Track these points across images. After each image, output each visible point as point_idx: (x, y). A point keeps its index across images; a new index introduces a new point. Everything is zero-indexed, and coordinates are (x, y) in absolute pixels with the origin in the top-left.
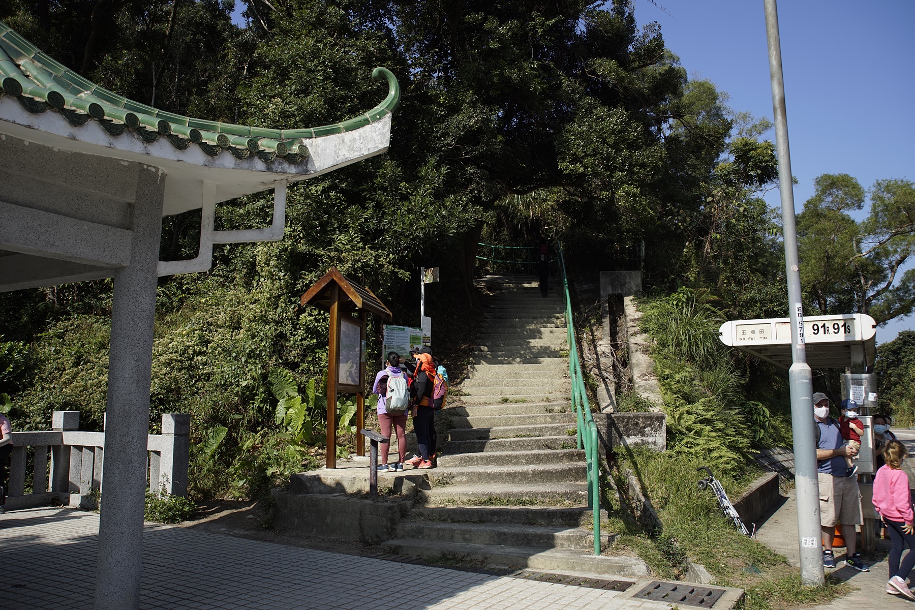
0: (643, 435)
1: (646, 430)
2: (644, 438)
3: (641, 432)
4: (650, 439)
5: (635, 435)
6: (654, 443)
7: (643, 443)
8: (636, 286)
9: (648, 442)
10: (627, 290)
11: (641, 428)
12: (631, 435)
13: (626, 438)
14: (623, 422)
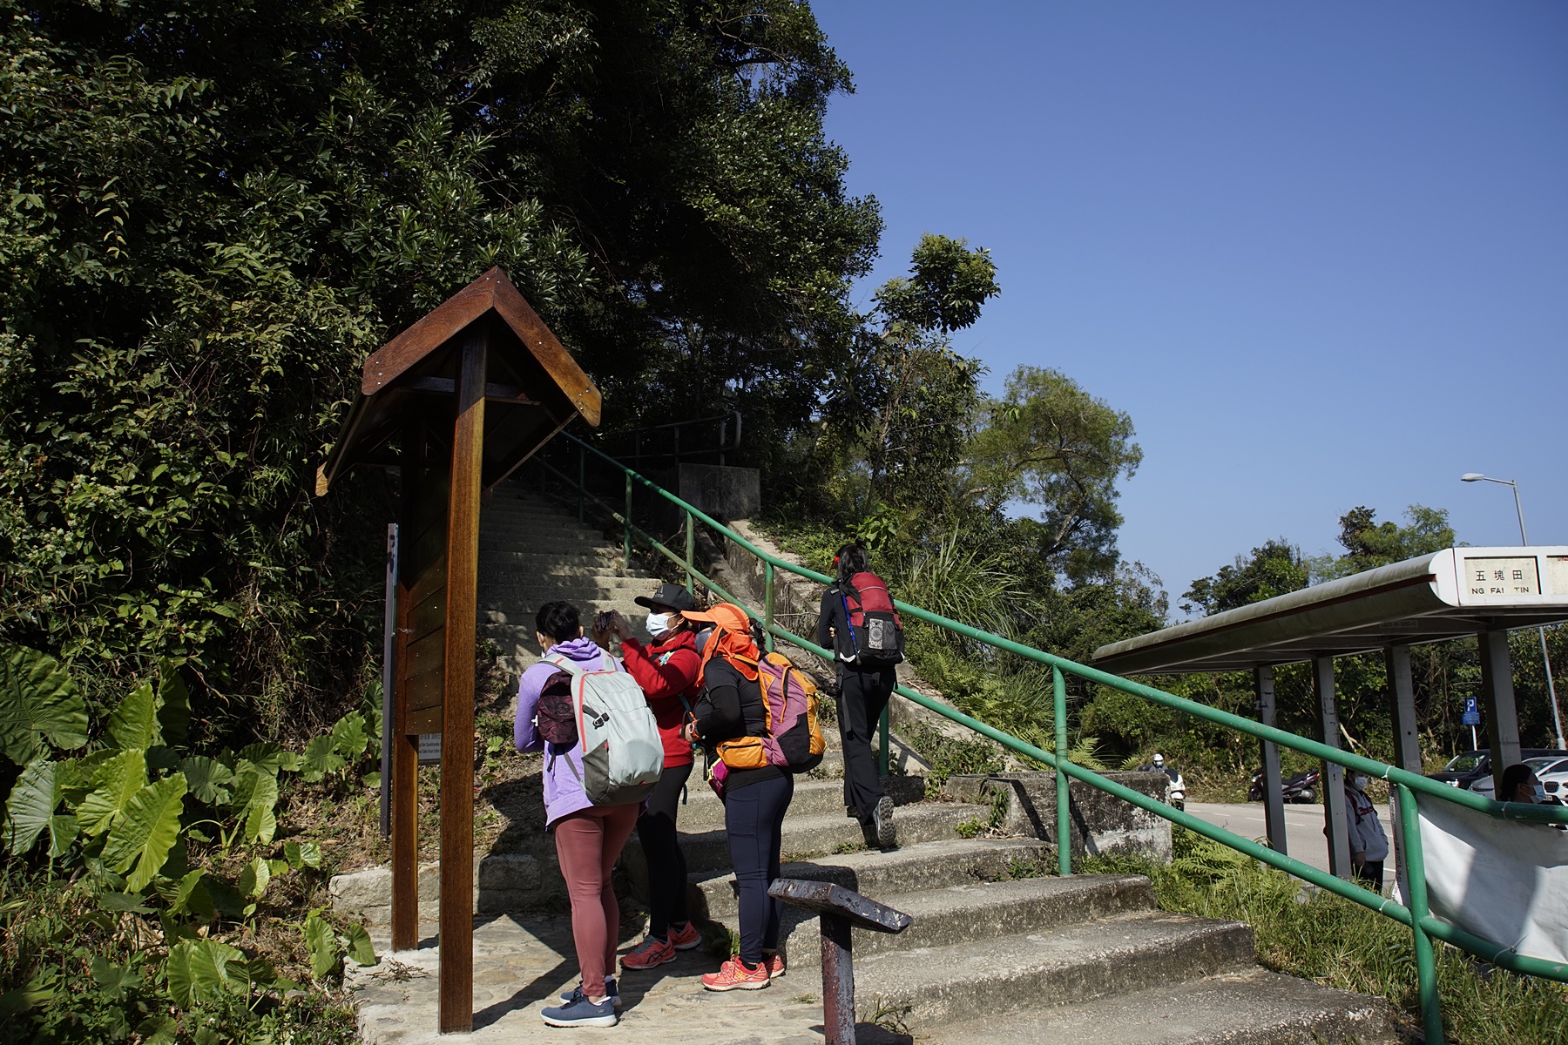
0: (1129, 828)
1: (1133, 813)
2: (1131, 834)
3: (1123, 820)
4: (1142, 836)
5: (1113, 828)
6: (1150, 844)
7: (1132, 845)
8: (751, 500)
9: (1139, 843)
10: (733, 508)
11: (1124, 809)
12: (1107, 829)
13: (1094, 834)
14: (1090, 796)
